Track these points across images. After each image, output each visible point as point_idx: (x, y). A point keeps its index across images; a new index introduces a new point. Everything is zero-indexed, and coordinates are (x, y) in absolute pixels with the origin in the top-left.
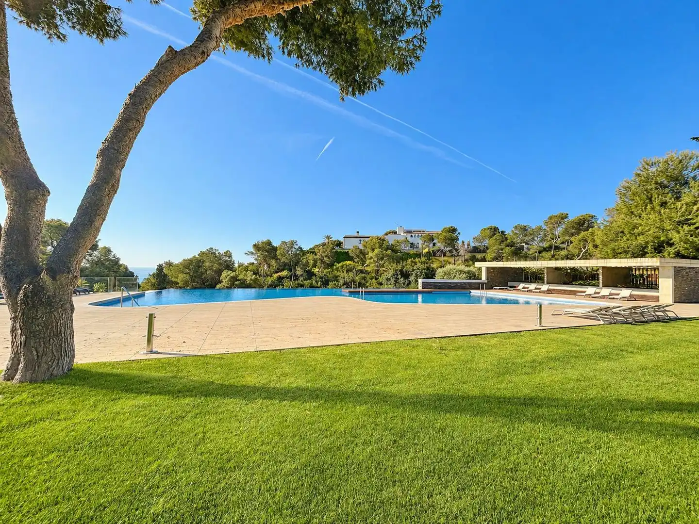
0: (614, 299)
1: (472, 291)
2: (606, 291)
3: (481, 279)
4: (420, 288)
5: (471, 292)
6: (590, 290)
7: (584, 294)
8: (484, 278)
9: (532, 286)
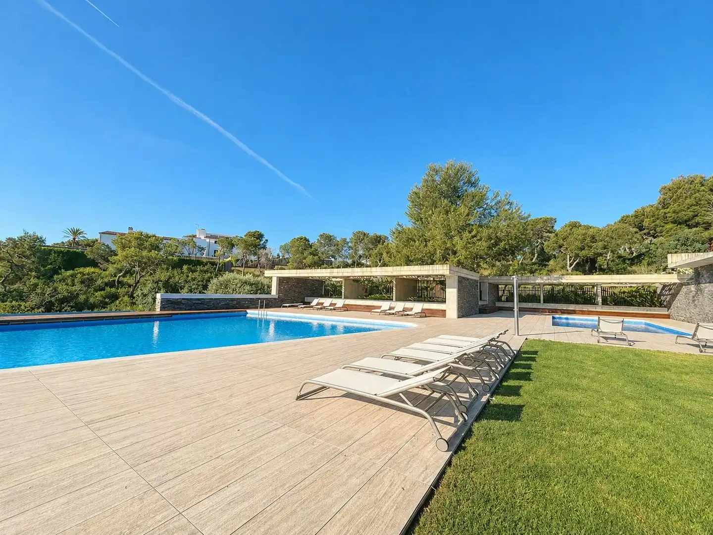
0: (408, 315)
1: (248, 311)
2: (399, 306)
3: (269, 293)
4: (158, 310)
5: (247, 313)
6: (385, 305)
7: (379, 310)
8: (274, 291)
9: (327, 302)
